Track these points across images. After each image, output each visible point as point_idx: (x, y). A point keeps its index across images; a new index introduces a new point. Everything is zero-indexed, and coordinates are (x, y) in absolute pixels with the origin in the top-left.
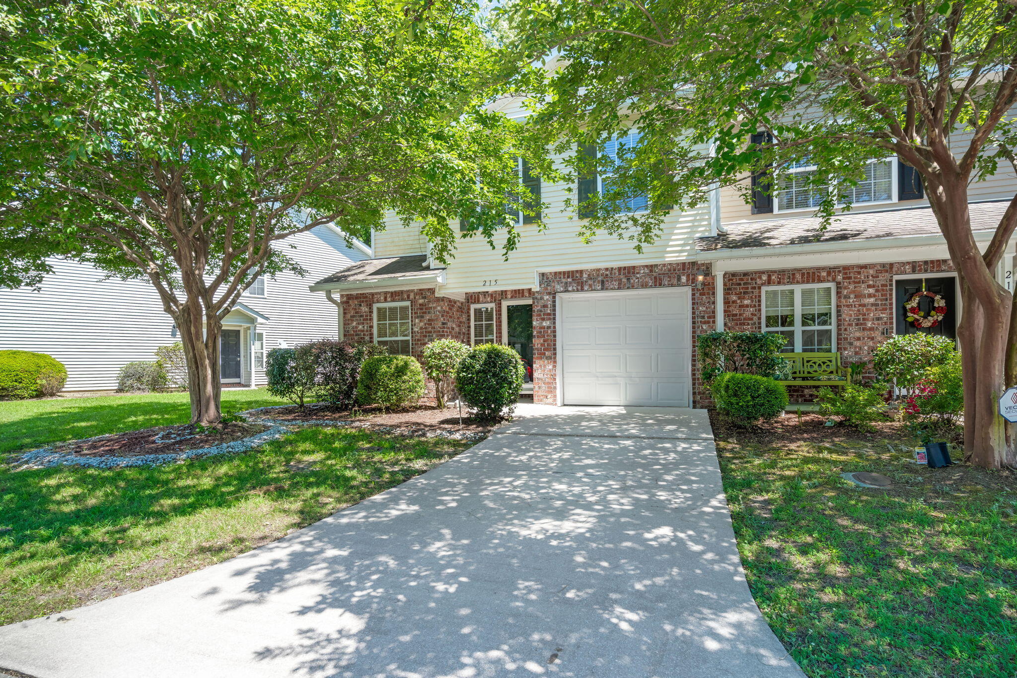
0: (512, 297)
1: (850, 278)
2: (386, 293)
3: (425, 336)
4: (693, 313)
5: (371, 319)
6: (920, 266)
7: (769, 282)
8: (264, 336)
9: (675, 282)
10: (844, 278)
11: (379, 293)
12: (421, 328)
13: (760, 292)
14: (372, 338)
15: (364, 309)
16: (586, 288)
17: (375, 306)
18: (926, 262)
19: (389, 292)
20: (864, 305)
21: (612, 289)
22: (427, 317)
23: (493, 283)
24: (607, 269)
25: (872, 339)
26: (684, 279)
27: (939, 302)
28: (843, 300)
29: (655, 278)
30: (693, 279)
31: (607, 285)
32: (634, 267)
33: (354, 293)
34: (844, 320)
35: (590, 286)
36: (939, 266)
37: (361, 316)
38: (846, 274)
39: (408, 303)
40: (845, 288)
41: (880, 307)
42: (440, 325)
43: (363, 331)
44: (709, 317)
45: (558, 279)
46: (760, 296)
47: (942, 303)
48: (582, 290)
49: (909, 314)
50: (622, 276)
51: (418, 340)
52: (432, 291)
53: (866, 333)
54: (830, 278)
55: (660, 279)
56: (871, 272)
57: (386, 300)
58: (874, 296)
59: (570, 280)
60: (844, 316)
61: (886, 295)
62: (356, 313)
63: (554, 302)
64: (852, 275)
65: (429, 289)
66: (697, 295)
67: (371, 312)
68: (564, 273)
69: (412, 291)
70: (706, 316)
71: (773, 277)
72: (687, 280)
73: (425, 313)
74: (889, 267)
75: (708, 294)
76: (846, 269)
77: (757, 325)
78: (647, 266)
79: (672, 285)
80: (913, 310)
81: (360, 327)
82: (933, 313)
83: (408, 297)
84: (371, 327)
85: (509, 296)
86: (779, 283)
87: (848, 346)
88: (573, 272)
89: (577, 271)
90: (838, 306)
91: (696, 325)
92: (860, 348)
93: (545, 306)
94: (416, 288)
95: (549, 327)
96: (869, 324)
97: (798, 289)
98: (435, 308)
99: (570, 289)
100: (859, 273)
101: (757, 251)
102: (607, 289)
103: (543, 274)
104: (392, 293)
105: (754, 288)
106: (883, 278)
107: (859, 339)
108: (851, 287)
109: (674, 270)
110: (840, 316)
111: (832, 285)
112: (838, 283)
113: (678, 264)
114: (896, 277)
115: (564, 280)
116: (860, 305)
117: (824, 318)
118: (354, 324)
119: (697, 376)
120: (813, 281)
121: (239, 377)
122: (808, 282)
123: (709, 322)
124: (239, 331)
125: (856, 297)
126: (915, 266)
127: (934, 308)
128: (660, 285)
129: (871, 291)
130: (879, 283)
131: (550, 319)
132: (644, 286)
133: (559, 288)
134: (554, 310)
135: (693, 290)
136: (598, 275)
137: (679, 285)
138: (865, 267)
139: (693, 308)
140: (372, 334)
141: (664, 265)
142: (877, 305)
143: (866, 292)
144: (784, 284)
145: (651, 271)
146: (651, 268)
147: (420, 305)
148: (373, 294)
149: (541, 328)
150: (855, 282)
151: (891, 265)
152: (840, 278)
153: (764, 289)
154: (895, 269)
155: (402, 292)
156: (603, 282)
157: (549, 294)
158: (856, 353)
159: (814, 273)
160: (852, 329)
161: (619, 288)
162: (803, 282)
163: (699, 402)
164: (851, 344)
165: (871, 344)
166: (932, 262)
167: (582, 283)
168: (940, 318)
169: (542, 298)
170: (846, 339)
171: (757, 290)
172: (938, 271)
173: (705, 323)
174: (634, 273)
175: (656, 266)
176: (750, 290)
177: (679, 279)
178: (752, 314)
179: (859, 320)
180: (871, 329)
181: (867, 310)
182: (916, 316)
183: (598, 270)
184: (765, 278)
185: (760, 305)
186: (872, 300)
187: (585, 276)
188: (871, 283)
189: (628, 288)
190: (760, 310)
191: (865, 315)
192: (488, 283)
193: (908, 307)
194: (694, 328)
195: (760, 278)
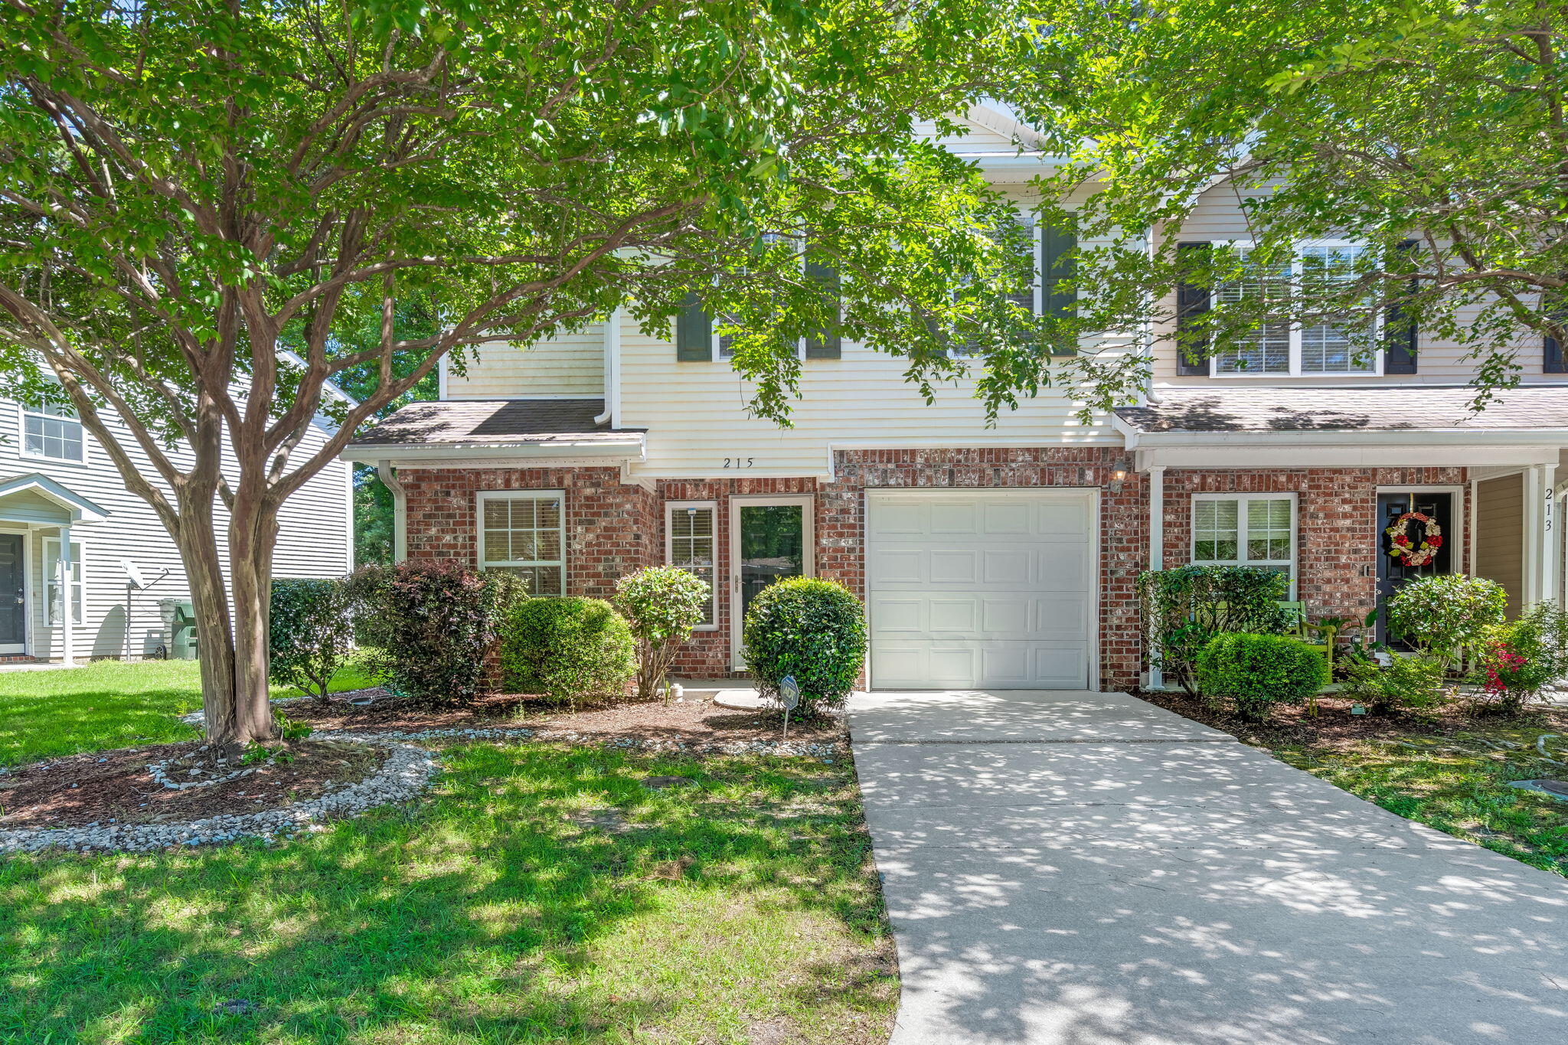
0: (751, 492)
1: (1318, 487)
2: (509, 471)
3: (598, 560)
4: (1104, 533)
5: (473, 523)
6: (1411, 474)
7: (1203, 488)
8: (83, 551)
9: (1076, 479)
10: (1310, 487)
11: (494, 471)
12: (589, 544)
13: (1189, 503)
14: (473, 561)
15: (457, 501)
16: (921, 481)
17: (481, 497)
18: (1419, 470)
19: (515, 470)
20: (1337, 530)
21: (967, 486)
22: (603, 523)
23: (744, 464)
24: (959, 451)
25: (1347, 581)
26: (1090, 475)
27: (1433, 529)
28: (1309, 521)
29: (1043, 470)
30: (1105, 476)
31: (958, 479)
32: (1006, 451)
33: (434, 467)
34: (1310, 551)
35: (929, 478)
36: (1436, 476)
37: (449, 516)
38: (1313, 480)
39: (559, 495)
40: (1312, 502)
41: (1358, 534)
42: (630, 538)
43: (455, 546)
44: (1129, 541)
45: (869, 463)
46: (1189, 509)
47: (1437, 531)
48: (914, 484)
49: (1395, 545)
50: (985, 465)
51: (582, 567)
52: (614, 473)
53: (1340, 572)
54: (1291, 486)
55: (1050, 474)
56: (1348, 479)
57: (508, 486)
58: (1351, 516)
59: (891, 466)
60: (1309, 545)
61: (1366, 515)
62: (437, 509)
63: (862, 504)
64: (1321, 482)
65: (606, 469)
66: (1111, 503)
67: (473, 508)
68: (881, 452)
69: (570, 470)
70: (1125, 538)
71: (1209, 480)
72: (1096, 478)
73: (598, 514)
74: (1371, 474)
75: (1129, 502)
76: (1313, 473)
77: (1184, 556)
78: (1028, 450)
79: (1071, 485)
80: (1400, 540)
81: (448, 538)
82: (1424, 545)
83: (560, 481)
84: (473, 538)
85: (746, 490)
86: (1218, 490)
87: (1313, 591)
88: (897, 452)
89: (905, 451)
90: (1300, 530)
91: (1109, 553)
92: (1331, 596)
93: (845, 511)
94: (577, 465)
95: (851, 550)
96: (1343, 559)
97: (1243, 500)
98: (618, 506)
99: (892, 482)
100: (1331, 480)
101: (1214, 436)
102: (959, 486)
103: (841, 454)
104: (523, 472)
105: (1180, 496)
106: (1363, 490)
107: (1329, 581)
108: (1320, 501)
109: (1075, 459)
110: (1305, 545)
111: (1291, 497)
112: (1302, 494)
113: (1080, 450)
114: (1380, 490)
115: (881, 466)
116: (1331, 530)
117: (1279, 546)
118: (433, 531)
119: (1108, 639)
120: (1267, 490)
121: (22, 640)
122: (1260, 490)
123: (1129, 549)
124: (21, 537)
125: (1327, 516)
126: (1406, 475)
127: (1425, 538)
128: (1051, 483)
129: (1347, 508)
130: (1358, 498)
131: (853, 535)
132: (1024, 483)
133: (871, 478)
134: (862, 519)
135: (1104, 494)
136: (943, 461)
137: (1081, 486)
138: (1338, 471)
139: (1104, 525)
140: (473, 554)
141: (1058, 450)
142: (1353, 530)
143: (1340, 510)
144: (1225, 491)
145: (1036, 459)
146: (1036, 453)
147: (587, 498)
148: (478, 473)
149: (836, 550)
150: (1326, 494)
151: (1375, 470)
152: (1304, 486)
153: (1195, 497)
154: (1379, 477)
155: (546, 472)
156: (951, 473)
157: (853, 489)
158: (1325, 603)
159: (1268, 476)
160: (1321, 565)
161: (981, 485)
162: (1253, 490)
163: (1111, 682)
164: (1318, 588)
165: (1345, 589)
166: (1427, 470)
167: (914, 472)
168: (1434, 553)
169: (839, 497)
170: (1311, 581)
171: (1185, 500)
172: (1434, 483)
173: (1123, 550)
174: (1005, 460)
175: (1045, 450)
176: (1174, 498)
177: (1082, 475)
178: (1177, 538)
179: (1329, 551)
180: (1346, 566)
181: (1342, 537)
182: (1403, 549)
183: (944, 451)
184: (1196, 480)
185: (1188, 524)
186: (1348, 522)
187: (919, 460)
188: (1347, 496)
189: (996, 486)
190: (1189, 532)
191: (1337, 544)
192: (732, 464)
193: (1394, 534)
194: (1104, 557)
195: (1190, 479)
